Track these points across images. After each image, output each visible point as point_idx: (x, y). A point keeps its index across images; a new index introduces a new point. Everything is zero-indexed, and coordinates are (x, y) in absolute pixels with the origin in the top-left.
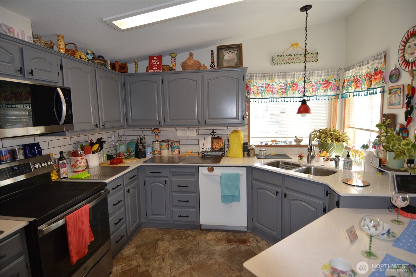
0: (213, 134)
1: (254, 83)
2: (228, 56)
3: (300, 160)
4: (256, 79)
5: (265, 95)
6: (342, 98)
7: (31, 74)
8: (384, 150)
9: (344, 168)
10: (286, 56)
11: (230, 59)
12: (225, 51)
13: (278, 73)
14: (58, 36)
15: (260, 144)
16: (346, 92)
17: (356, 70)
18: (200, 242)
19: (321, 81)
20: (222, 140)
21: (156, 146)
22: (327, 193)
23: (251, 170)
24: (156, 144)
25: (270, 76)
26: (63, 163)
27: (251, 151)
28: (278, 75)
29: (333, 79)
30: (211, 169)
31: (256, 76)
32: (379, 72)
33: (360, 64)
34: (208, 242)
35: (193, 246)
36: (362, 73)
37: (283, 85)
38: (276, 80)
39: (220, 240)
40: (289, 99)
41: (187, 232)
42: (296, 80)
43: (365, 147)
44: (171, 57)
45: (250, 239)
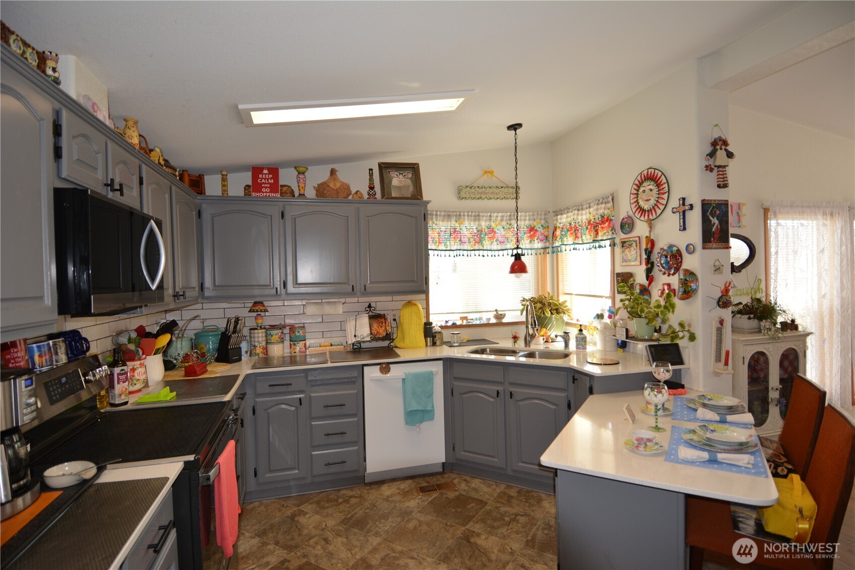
0: (370, 310)
1: (434, 225)
2: (398, 180)
3: (514, 342)
4: (436, 219)
5: (450, 245)
6: (553, 252)
7: (119, 192)
8: (630, 316)
9: (577, 348)
10: (478, 187)
11: (402, 185)
12: (393, 172)
13: (469, 212)
14: (126, 120)
15: (443, 324)
16: (561, 244)
17: (574, 215)
18: (375, 502)
19: (525, 227)
20: (387, 320)
21: (258, 337)
22: (574, 380)
23: (449, 363)
24: (258, 333)
25: (456, 216)
26: (122, 372)
27: (438, 336)
28: (468, 216)
29: (539, 226)
30: (385, 369)
31: (436, 215)
32: (606, 219)
33: (578, 207)
34: (390, 499)
35: (367, 511)
36: (582, 219)
37: (475, 231)
38: (466, 223)
39: (408, 492)
40: (485, 253)
41: (342, 492)
42: (493, 225)
43: (600, 317)
44: (297, 173)
45: (454, 481)
